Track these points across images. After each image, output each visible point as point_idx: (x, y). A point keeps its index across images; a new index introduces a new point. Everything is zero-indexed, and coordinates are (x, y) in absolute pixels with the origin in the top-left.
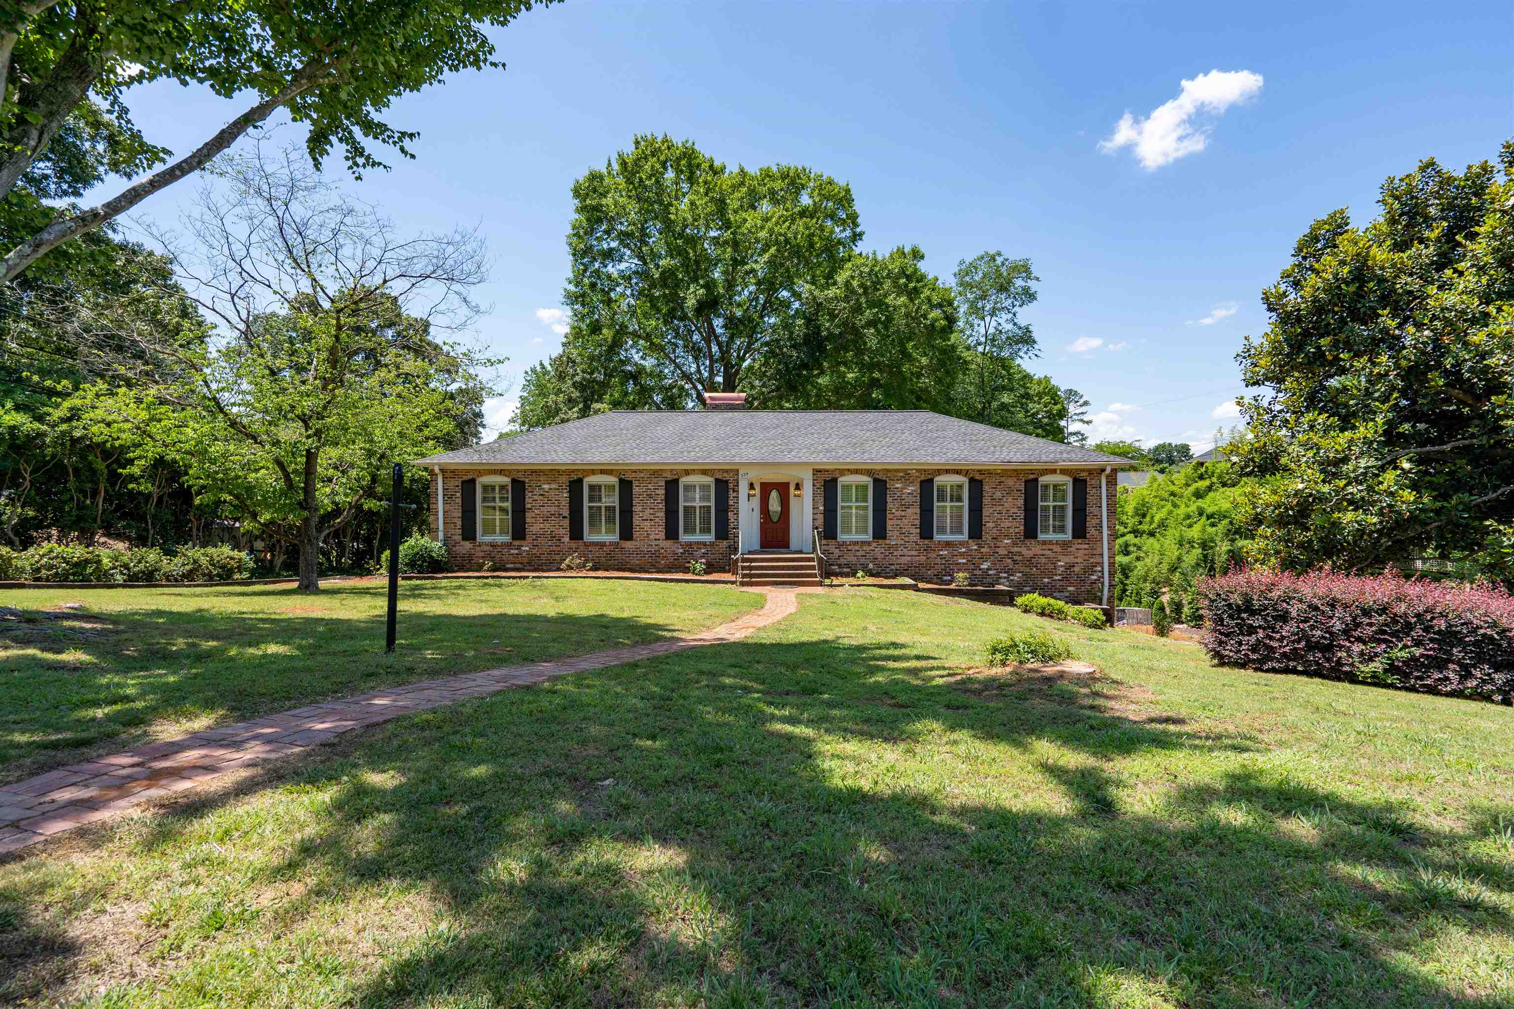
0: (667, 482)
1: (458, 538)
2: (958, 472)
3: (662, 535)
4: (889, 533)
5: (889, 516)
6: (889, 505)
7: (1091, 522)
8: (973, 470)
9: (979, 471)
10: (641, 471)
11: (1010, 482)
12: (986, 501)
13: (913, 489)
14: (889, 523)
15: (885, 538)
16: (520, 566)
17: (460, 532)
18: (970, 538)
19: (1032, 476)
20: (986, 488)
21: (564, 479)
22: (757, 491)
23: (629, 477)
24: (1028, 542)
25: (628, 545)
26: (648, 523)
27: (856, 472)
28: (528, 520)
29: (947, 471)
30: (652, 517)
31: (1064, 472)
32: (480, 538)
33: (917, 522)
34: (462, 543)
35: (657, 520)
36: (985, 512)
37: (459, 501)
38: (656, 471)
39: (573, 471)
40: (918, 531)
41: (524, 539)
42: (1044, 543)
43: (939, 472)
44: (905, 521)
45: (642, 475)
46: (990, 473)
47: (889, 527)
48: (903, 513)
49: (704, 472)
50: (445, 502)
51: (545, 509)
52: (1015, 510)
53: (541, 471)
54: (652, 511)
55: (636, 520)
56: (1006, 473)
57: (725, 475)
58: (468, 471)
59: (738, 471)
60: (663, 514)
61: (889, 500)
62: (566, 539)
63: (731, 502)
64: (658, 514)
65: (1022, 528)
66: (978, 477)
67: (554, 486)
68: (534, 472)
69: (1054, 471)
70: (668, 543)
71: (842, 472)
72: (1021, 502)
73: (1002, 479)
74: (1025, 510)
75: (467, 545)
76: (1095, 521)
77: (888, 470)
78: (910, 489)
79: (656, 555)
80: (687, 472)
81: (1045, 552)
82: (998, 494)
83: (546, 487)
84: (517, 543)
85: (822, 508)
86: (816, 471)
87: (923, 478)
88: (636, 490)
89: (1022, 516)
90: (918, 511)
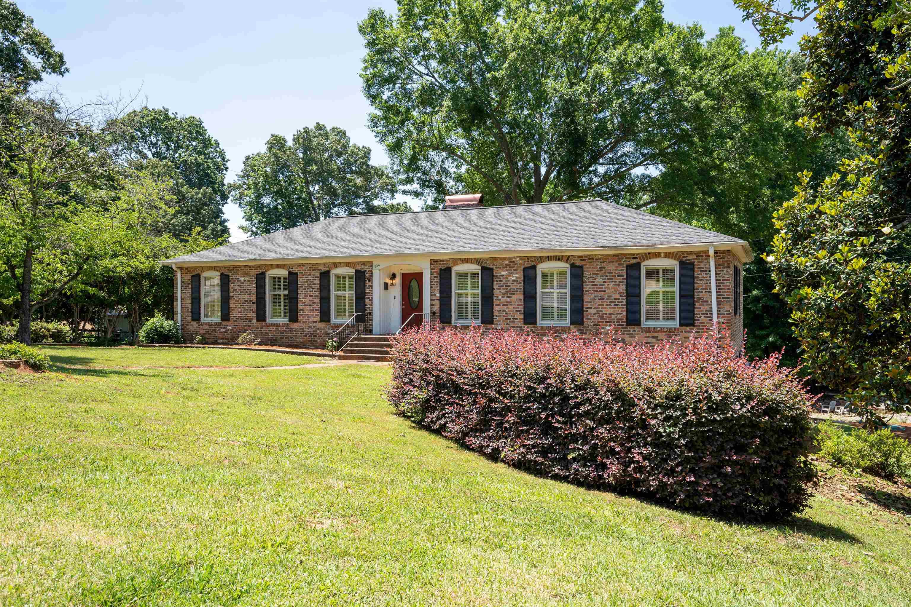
0: (321, 273)
1: (189, 319)
2: (559, 259)
3: (318, 319)
4: (496, 319)
5: (496, 302)
6: (496, 292)
7: (700, 309)
8: (574, 256)
9: (580, 257)
10: (304, 265)
11: (611, 267)
12: (586, 287)
13: (517, 275)
14: (496, 308)
15: (492, 322)
16: (226, 341)
17: (190, 314)
18: (571, 324)
19: (634, 261)
20: (587, 274)
21: (253, 273)
22: (398, 280)
23: (296, 270)
24: (631, 329)
25: (295, 326)
26: (308, 308)
27: (467, 261)
28: (231, 305)
29: (549, 258)
30: (311, 303)
31: (668, 255)
32: (203, 319)
33: (521, 308)
34: (192, 323)
35: (315, 305)
36: (587, 298)
37: (190, 290)
38: (313, 265)
39: (259, 266)
40: (522, 316)
41: (228, 320)
42: (648, 330)
43: (541, 259)
44: (511, 307)
45: (304, 268)
46: (591, 259)
47: (496, 313)
48: (508, 300)
49: (348, 264)
50: (182, 292)
51: (241, 297)
52: (617, 296)
53: (239, 267)
54: (311, 298)
55: (301, 306)
56: (608, 258)
57: (363, 266)
58: (195, 268)
59: (371, 263)
60: (318, 301)
61: (496, 286)
62: (254, 321)
63: (367, 290)
64: (315, 301)
65: (624, 314)
66: (578, 263)
67: (247, 278)
68: (234, 267)
69: (657, 255)
70: (322, 325)
71: (456, 262)
72: (623, 288)
73: (604, 265)
74: (627, 296)
75: (195, 324)
76: (704, 308)
77: (495, 259)
78: (515, 276)
79: (314, 334)
80: (336, 265)
81: (650, 340)
82: (600, 280)
83: (242, 279)
84: (224, 323)
85: (438, 295)
86: (434, 262)
87: (526, 265)
88: (300, 280)
89: (624, 302)
90: (522, 297)
